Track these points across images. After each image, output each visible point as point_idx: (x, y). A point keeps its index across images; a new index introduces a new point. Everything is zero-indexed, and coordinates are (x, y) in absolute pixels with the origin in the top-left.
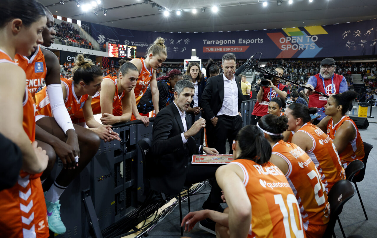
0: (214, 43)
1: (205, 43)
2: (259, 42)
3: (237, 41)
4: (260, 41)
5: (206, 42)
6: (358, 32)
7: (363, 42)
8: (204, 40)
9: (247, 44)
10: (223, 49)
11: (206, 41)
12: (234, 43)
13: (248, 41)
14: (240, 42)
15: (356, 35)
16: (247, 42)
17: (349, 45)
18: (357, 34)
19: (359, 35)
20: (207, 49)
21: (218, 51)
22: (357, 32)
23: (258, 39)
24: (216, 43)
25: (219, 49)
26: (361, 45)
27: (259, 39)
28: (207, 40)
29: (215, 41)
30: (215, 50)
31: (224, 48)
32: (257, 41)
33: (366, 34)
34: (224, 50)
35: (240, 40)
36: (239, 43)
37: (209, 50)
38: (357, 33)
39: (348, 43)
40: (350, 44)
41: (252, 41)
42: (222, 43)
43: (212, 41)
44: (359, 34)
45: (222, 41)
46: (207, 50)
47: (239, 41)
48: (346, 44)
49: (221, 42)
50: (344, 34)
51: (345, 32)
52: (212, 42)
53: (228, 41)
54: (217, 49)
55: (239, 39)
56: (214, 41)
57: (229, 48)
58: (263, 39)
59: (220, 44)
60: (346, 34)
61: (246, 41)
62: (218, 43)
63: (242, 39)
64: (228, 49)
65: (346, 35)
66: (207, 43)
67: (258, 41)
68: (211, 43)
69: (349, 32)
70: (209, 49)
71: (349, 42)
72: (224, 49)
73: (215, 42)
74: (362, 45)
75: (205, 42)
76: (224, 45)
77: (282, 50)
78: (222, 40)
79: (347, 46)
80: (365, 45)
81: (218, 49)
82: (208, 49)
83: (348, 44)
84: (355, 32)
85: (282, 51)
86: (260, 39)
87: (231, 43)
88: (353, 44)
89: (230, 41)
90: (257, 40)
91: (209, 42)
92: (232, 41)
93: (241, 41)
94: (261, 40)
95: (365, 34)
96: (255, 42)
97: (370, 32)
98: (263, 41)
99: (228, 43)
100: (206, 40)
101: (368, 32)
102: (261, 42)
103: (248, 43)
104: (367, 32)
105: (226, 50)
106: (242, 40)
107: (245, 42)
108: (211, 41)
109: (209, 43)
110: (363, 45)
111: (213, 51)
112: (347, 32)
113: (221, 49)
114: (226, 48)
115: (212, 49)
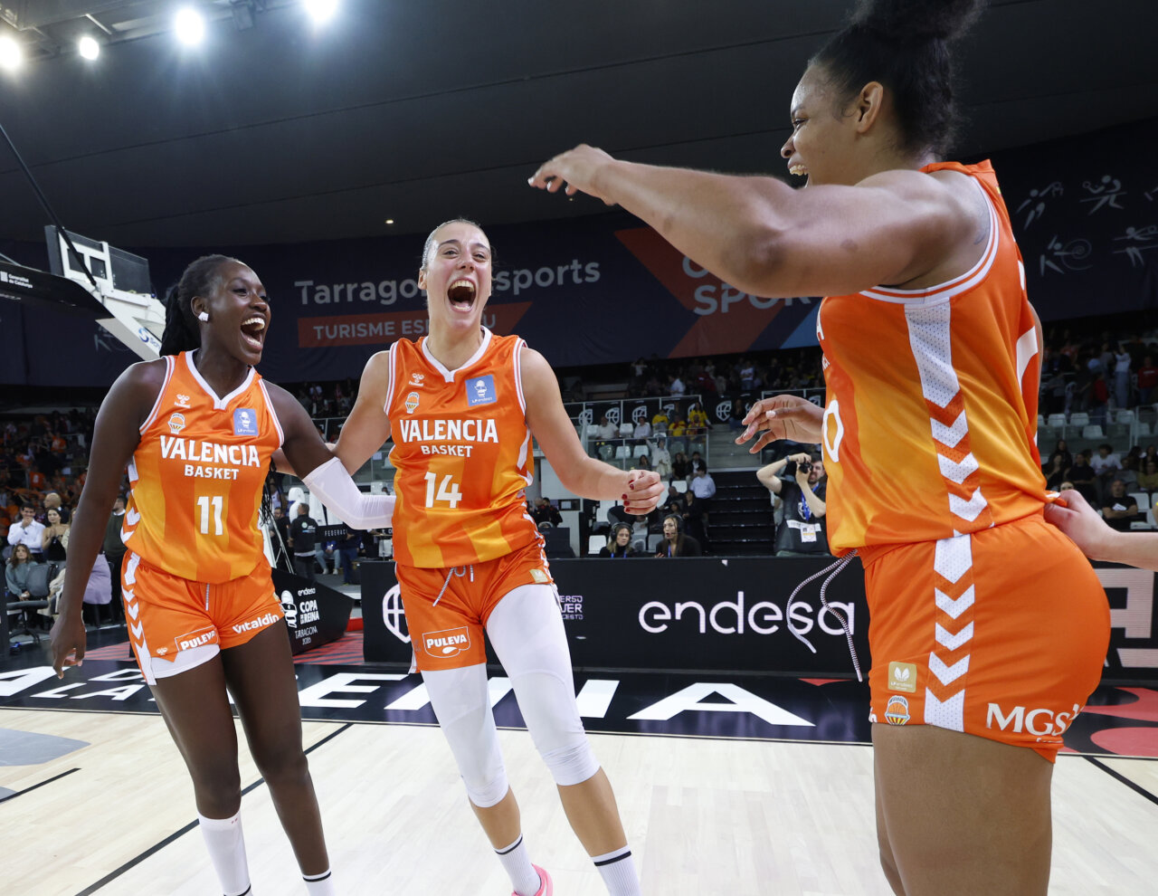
0: (350, 298)
1: (305, 301)
2: (577, 280)
4: (582, 274)
5: (312, 292)
6: (1110, 186)
7: (1138, 238)
8: (298, 284)
9: (516, 292)
10: (398, 328)
11: (309, 287)
13: (523, 279)
15: (1097, 201)
16: (516, 280)
17: (1057, 260)
18: (1105, 199)
19: (1111, 200)
20: (318, 328)
21: (376, 336)
22: (1102, 188)
23: (571, 263)
24: (362, 296)
25: (380, 325)
26: (1126, 254)
27: (576, 265)
28: (316, 284)
29: (356, 285)
30: (357, 331)
31: (404, 323)
32: (568, 275)
33: (1151, 196)
37: (331, 333)
38: (1103, 194)
39: (1055, 249)
41: (545, 277)
42: (393, 293)
43: (342, 286)
44: (1114, 197)
45: (393, 284)
46: (319, 337)
48: (1043, 258)
49: (387, 289)
50: (1028, 201)
51: (1034, 193)
52: (343, 293)
54: (371, 326)
56: (350, 288)
58: (596, 265)
59: (383, 302)
60: (1036, 201)
61: (511, 278)
62: (373, 297)
65: (1041, 207)
66: (317, 298)
67: (575, 275)
68: (337, 299)
69: (1056, 188)
70: (327, 328)
71: (1058, 246)
72: (404, 327)
73: (356, 292)
74: (1132, 251)
75: (304, 293)
76: (401, 306)
77: (698, 311)
78: (390, 281)
79: (1046, 266)
80: (1150, 251)
81: (375, 326)
82: (323, 331)
83: (1050, 255)
84: (1087, 185)
85: (698, 316)
86: (584, 262)
88: (1078, 251)
90: (567, 268)
91: (324, 295)
95: (1147, 194)
96: (560, 282)
98: (597, 275)
100: (310, 283)
102: (588, 279)
103: (520, 289)
105: (413, 328)
107: (508, 283)
108: (337, 288)
109: (327, 300)
110: (1140, 251)
111: (348, 336)
112: (1042, 194)
113: (390, 326)
114: (413, 321)
115: (344, 329)
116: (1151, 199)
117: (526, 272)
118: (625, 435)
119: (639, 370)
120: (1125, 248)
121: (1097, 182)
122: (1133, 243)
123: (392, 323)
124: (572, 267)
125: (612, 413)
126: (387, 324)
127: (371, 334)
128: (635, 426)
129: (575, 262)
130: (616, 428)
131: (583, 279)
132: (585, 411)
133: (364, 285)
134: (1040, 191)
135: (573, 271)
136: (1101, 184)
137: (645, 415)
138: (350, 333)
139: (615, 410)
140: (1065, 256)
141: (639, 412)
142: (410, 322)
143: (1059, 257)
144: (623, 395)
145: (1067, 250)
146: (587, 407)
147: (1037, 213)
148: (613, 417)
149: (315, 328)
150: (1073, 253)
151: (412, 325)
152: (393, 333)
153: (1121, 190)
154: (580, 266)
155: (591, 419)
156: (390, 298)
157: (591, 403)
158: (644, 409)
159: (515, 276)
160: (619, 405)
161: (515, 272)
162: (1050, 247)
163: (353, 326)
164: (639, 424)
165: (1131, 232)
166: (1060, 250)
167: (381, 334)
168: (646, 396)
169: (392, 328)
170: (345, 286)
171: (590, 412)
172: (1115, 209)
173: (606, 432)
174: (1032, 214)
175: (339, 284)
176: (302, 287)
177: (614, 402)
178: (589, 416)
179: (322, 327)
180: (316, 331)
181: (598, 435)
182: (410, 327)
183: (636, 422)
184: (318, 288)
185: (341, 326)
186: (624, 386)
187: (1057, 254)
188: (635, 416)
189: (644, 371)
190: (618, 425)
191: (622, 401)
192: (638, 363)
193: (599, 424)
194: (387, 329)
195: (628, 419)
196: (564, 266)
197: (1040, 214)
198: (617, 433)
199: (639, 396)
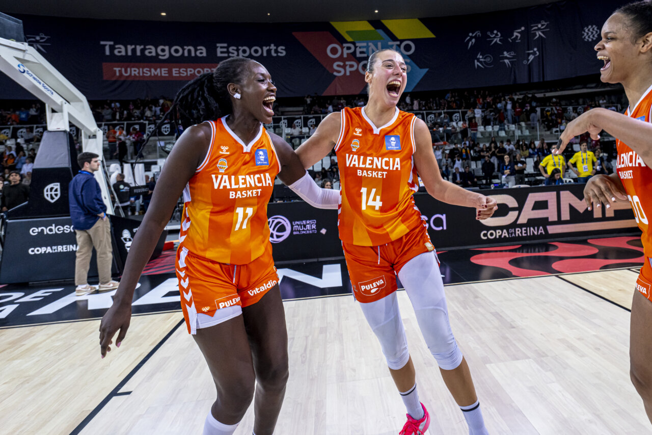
0: (138, 53)
1: (107, 53)
2: (274, 54)
3: (212, 50)
4: (276, 51)
5: (112, 48)
6: (497, 35)
7: (508, 56)
8: (102, 43)
10: (170, 72)
11: (110, 46)
12: (204, 54)
13: (244, 51)
14: (222, 52)
15: (493, 40)
16: (241, 52)
17: (481, 62)
18: (495, 40)
19: (497, 40)
20: (117, 69)
21: (156, 76)
22: (494, 35)
23: (270, 46)
24: (147, 52)
25: (158, 70)
26: (504, 62)
27: (273, 47)
28: (116, 43)
29: (142, 47)
30: (143, 73)
31: (174, 70)
32: (269, 51)
33: (511, 40)
34: (174, 75)
35: (221, 47)
36: (219, 55)
37: (126, 72)
38: (494, 37)
39: (479, 58)
40: (482, 60)
41: (256, 51)
42: (167, 53)
43: (133, 47)
44: (498, 39)
45: (167, 48)
46: (117, 74)
47: (219, 50)
48: (476, 61)
49: (163, 50)
50: (468, 38)
51: (470, 34)
52: (134, 51)
53: (184, 50)
54: (153, 70)
55: (218, 45)
56: (139, 48)
57: (189, 70)
58: (284, 48)
59: (160, 57)
60: (472, 38)
61: (238, 50)
62: (154, 54)
63: (225, 45)
64: (186, 71)
65: (473, 40)
66: (116, 52)
67: (273, 52)
68: (130, 53)
69: (478, 33)
70: (123, 69)
71: (481, 57)
72: (174, 72)
73: (143, 51)
74: (506, 61)
75: (107, 49)
76: (172, 60)
77: (335, 74)
78: (165, 45)
79: (478, 65)
80: (513, 61)
81: (156, 70)
82: (120, 71)
83: (478, 60)
84: (489, 33)
85: (335, 76)
86: (277, 46)
87: (193, 54)
88: (488, 59)
89: (192, 48)
90: (268, 48)
91: (120, 50)
92: (196, 50)
93: (225, 50)
94: (279, 49)
95: (509, 39)
96: (265, 54)
97: (519, 35)
98: (284, 53)
99: (186, 54)
100: (112, 43)
101: (515, 34)
102: (279, 54)
104: (513, 35)
105: (180, 73)
106: (227, 48)
107: (235, 53)
108: (130, 48)
109: (123, 53)
110: (510, 61)
111: (137, 75)
112: (474, 35)
113: (165, 71)
114: (180, 68)
115: (135, 71)
116: (511, 41)
117: (245, 48)
118: (305, 133)
119: (309, 101)
120: (504, 60)
121: (492, 33)
122: (506, 58)
123: (167, 69)
124: (271, 48)
125: (297, 122)
126: (163, 69)
127: (153, 75)
128: (310, 129)
129: (272, 45)
130: (300, 130)
131: (277, 54)
132: (283, 121)
133: (147, 47)
134: (473, 34)
135: (271, 49)
136: (494, 34)
137: (314, 123)
138: (139, 73)
139: (299, 121)
140: (484, 62)
141: (311, 122)
142: (178, 69)
143: (481, 61)
144: (301, 113)
145: (485, 59)
146: (284, 119)
147: (472, 43)
148: (298, 124)
149: (115, 69)
150: (486, 60)
151: (179, 71)
152: (167, 75)
153: (501, 37)
154: (275, 48)
155: (287, 125)
156: (164, 55)
157: (286, 117)
158: (313, 120)
159: (240, 49)
160: (300, 118)
161: (240, 48)
162: (478, 57)
163: (141, 69)
164: (312, 128)
165: (506, 54)
166: (482, 59)
167: (159, 75)
168: (313, 114)
169: (166, 72)
170: (136, 47)
171: (286, 121)
172: (499, 44)
173: (296, 132)
174: (470, 43)
175: (131, 45)
176: (106, 45)
177: (298, 116)
178: (285, 123)
179: (120, 69)
180: (115, 71)
181: (291, 133)
182: (177, 72)
183: (310, 127)
184: (117, 46)
185: (133, 69)
186: (301, 109)
187: (481, 60)
188: (309, 123)
189: (311, 101)
190: (301, 128)
191: (302, 116)
192: (307, 97)
193: (291, 127)
194: (163, 72)
195: (306, 125)
196: (266, 46)
197: (473, 44)
198: (301, 132)
199: (310, 114)
